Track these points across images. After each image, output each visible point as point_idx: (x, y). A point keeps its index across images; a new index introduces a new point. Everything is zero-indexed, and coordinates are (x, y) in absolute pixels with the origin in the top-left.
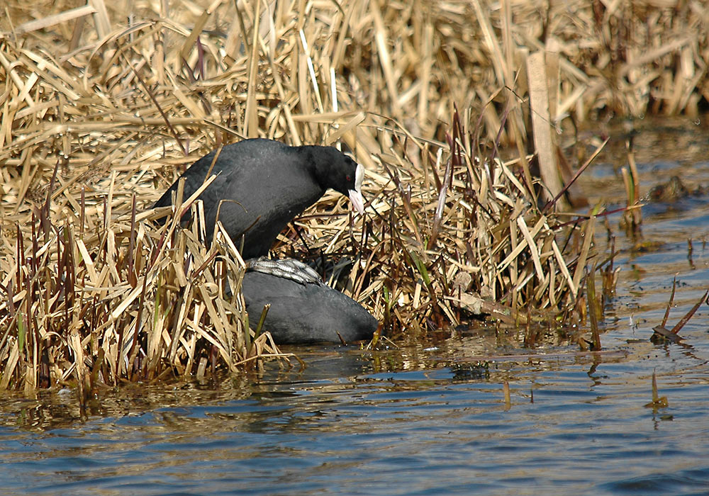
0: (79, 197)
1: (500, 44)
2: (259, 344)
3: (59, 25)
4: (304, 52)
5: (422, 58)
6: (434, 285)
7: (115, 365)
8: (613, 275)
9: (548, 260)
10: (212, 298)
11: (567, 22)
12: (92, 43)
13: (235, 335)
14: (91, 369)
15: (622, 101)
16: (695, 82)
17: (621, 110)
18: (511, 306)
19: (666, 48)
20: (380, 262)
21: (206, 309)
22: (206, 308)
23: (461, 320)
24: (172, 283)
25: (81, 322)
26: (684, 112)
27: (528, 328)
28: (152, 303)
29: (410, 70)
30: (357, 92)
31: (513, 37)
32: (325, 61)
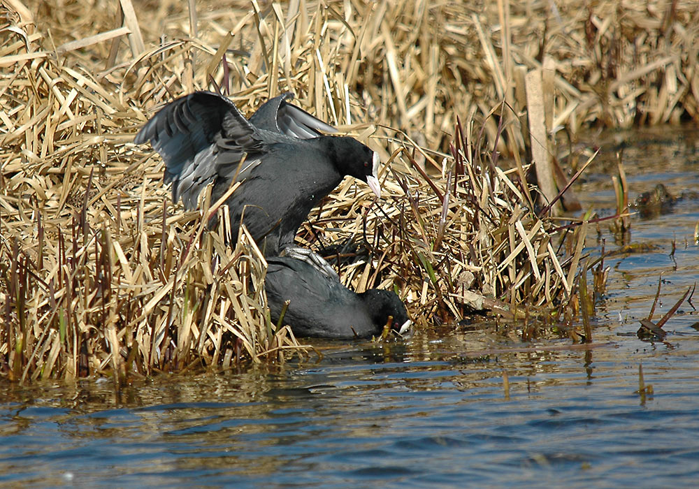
0: (115, 202)
1: (500, 63)
2: (280, 336)
3: (97, 44)
4: (320, 70)
5: (429, 76)
6: (440, 283)
7: (148, 356)
8: (603, 273)
9: (543, 261)
10: (236, 295)
11: (561, 42)
12: (127, 61)
13: (258, 329)
14: (126, 360)
15: (611, 115)
16: (678, 96)
17: (611, 123)
18: (510, 302)
19: (651, 66)
20: (390, 262)
21: (231, 304)
23: (464, 315)
24: (200, 281)
25: (117, 317)
26: (668, 123)
27: (526, 322)
28: (182, 299)
29: (419, 84)
30: (370, 106)
31: (512, 56)
32: (339, 77)
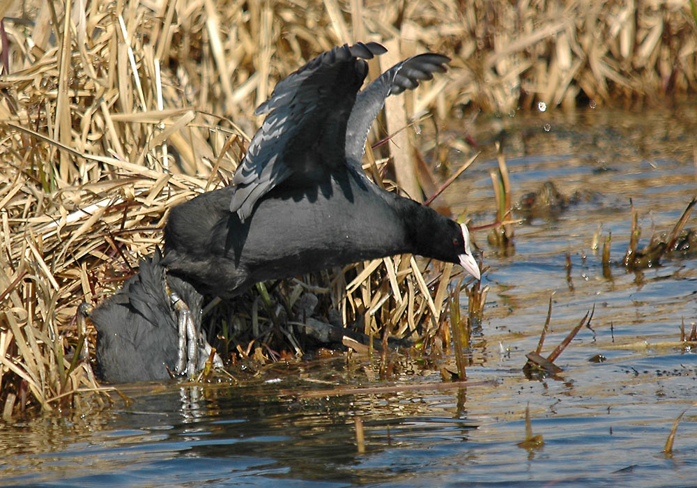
1: (350, 31)
2: (75, 377)
4: (124, 41)
5: (260, 48)
8: (481, 295)
9: (406, 279)
10: (20, 325)
11: (424, 5)
13: (47, 367)
15: (489, 95)
16: (573, 73)
17: (488, 107)
18: (363, 332)
19: (539, 35)
22: (14, 336)
23: (306, 349)
26: (560, 106)
27: (384, 356)
29: (248, 59)
30: (186, 87)
31: (364, 23)
32: (148, 51)
